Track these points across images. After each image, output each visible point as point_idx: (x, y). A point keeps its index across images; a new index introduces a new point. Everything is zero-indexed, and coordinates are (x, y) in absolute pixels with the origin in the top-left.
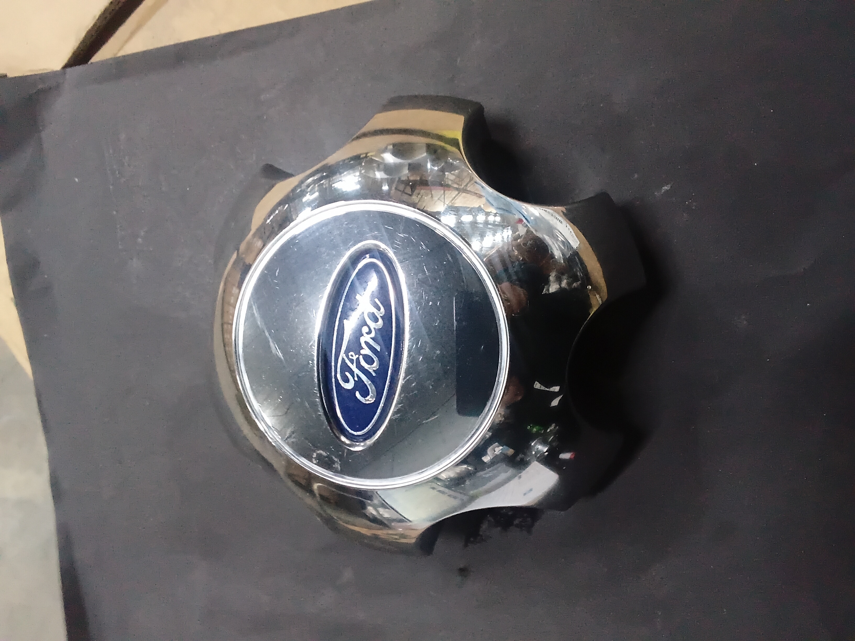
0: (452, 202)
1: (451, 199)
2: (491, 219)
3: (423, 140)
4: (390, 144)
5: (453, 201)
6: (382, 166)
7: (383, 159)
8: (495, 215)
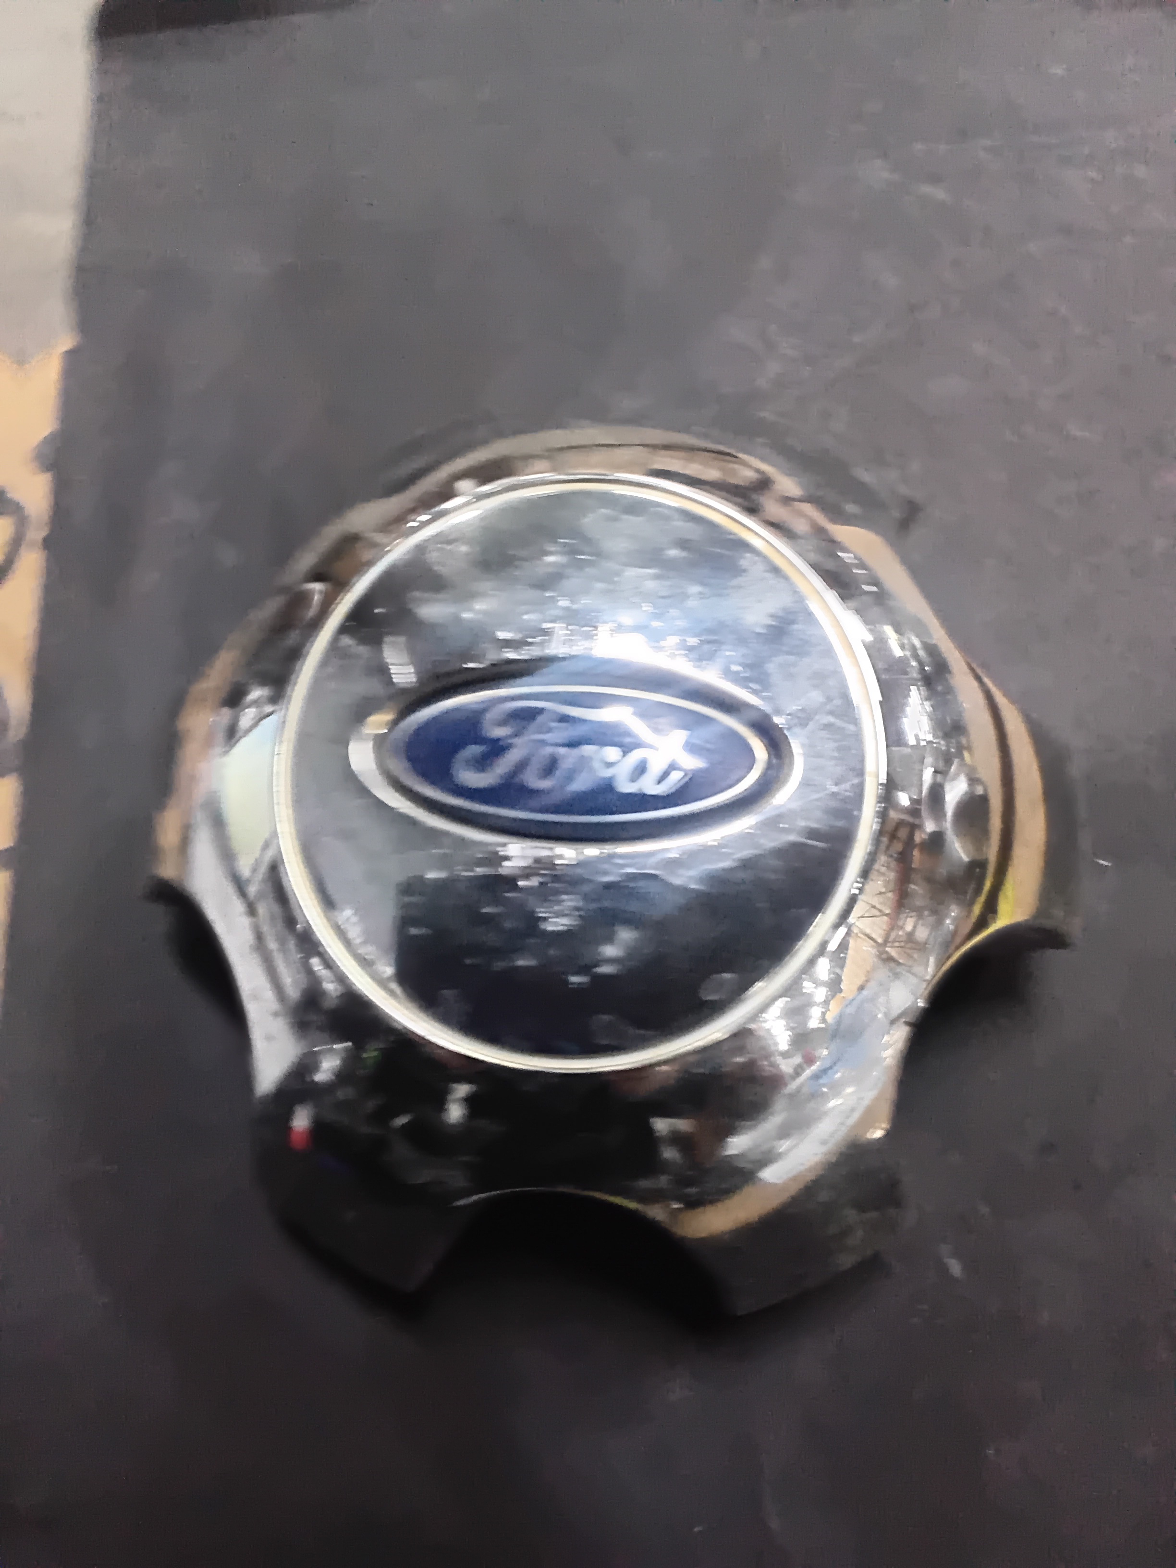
0: (860, 935)
1: (868, 931)
2: (815, 1012)
3: (992, 853)
4: (985, 790)
5: (862, 936)
6: (939, 778)
7: (954, 778)
8: (823, 1020)
